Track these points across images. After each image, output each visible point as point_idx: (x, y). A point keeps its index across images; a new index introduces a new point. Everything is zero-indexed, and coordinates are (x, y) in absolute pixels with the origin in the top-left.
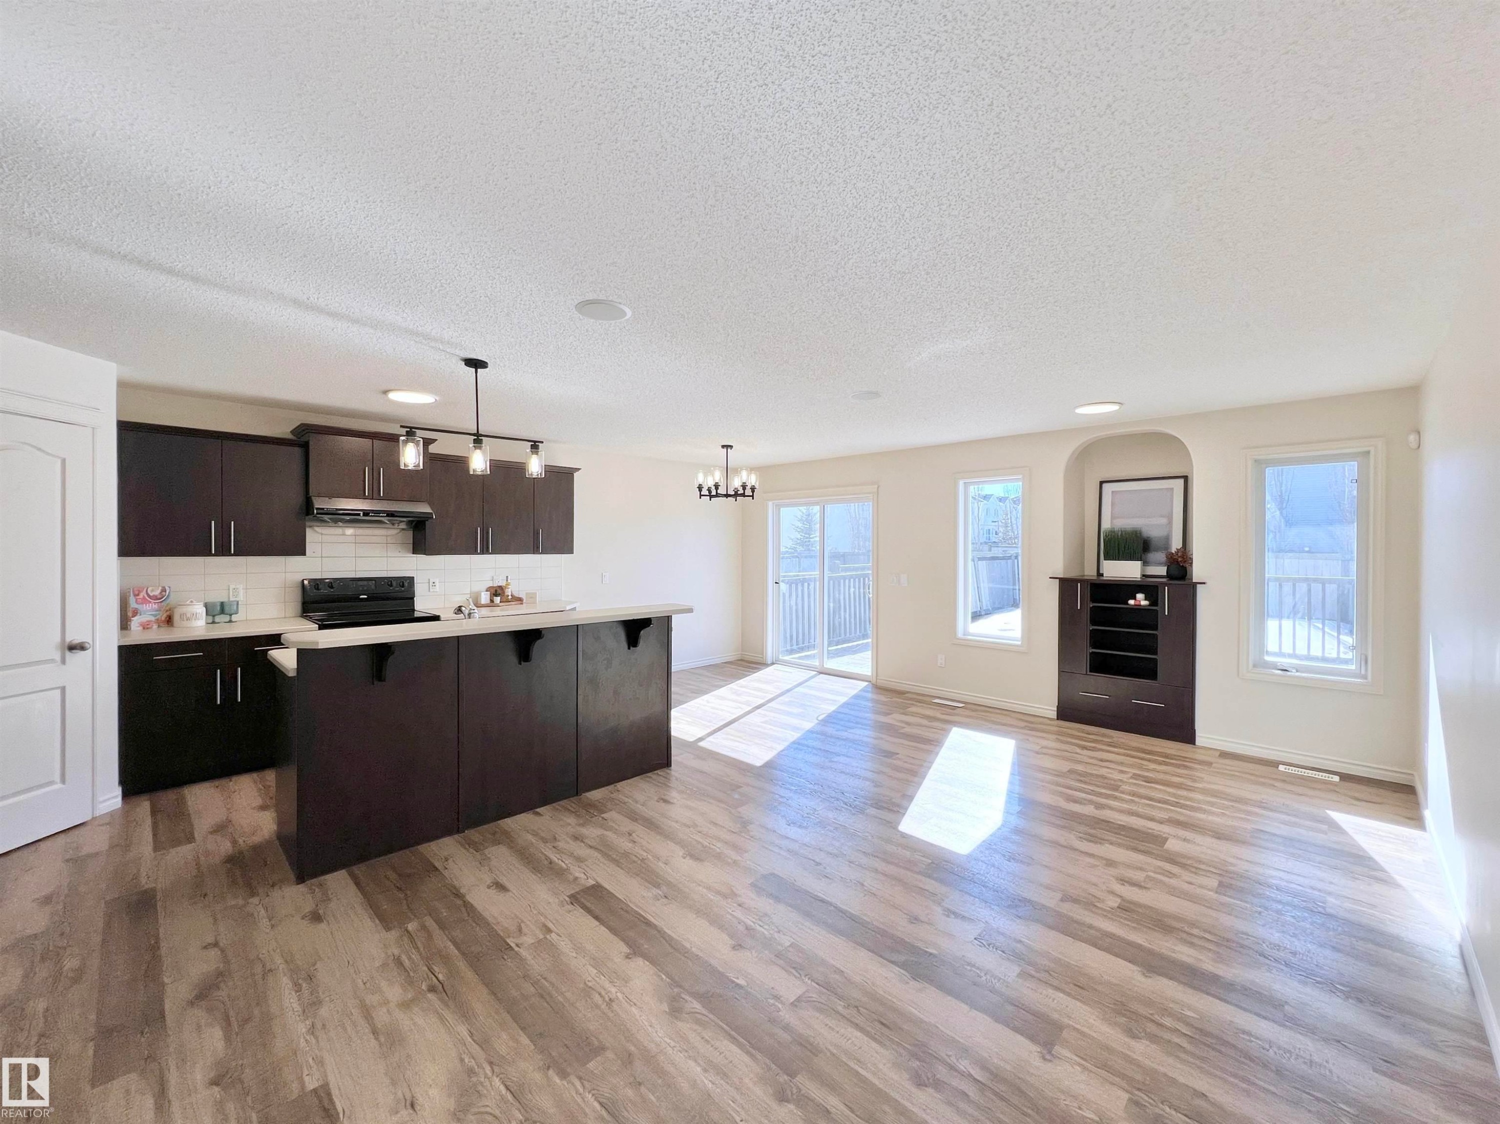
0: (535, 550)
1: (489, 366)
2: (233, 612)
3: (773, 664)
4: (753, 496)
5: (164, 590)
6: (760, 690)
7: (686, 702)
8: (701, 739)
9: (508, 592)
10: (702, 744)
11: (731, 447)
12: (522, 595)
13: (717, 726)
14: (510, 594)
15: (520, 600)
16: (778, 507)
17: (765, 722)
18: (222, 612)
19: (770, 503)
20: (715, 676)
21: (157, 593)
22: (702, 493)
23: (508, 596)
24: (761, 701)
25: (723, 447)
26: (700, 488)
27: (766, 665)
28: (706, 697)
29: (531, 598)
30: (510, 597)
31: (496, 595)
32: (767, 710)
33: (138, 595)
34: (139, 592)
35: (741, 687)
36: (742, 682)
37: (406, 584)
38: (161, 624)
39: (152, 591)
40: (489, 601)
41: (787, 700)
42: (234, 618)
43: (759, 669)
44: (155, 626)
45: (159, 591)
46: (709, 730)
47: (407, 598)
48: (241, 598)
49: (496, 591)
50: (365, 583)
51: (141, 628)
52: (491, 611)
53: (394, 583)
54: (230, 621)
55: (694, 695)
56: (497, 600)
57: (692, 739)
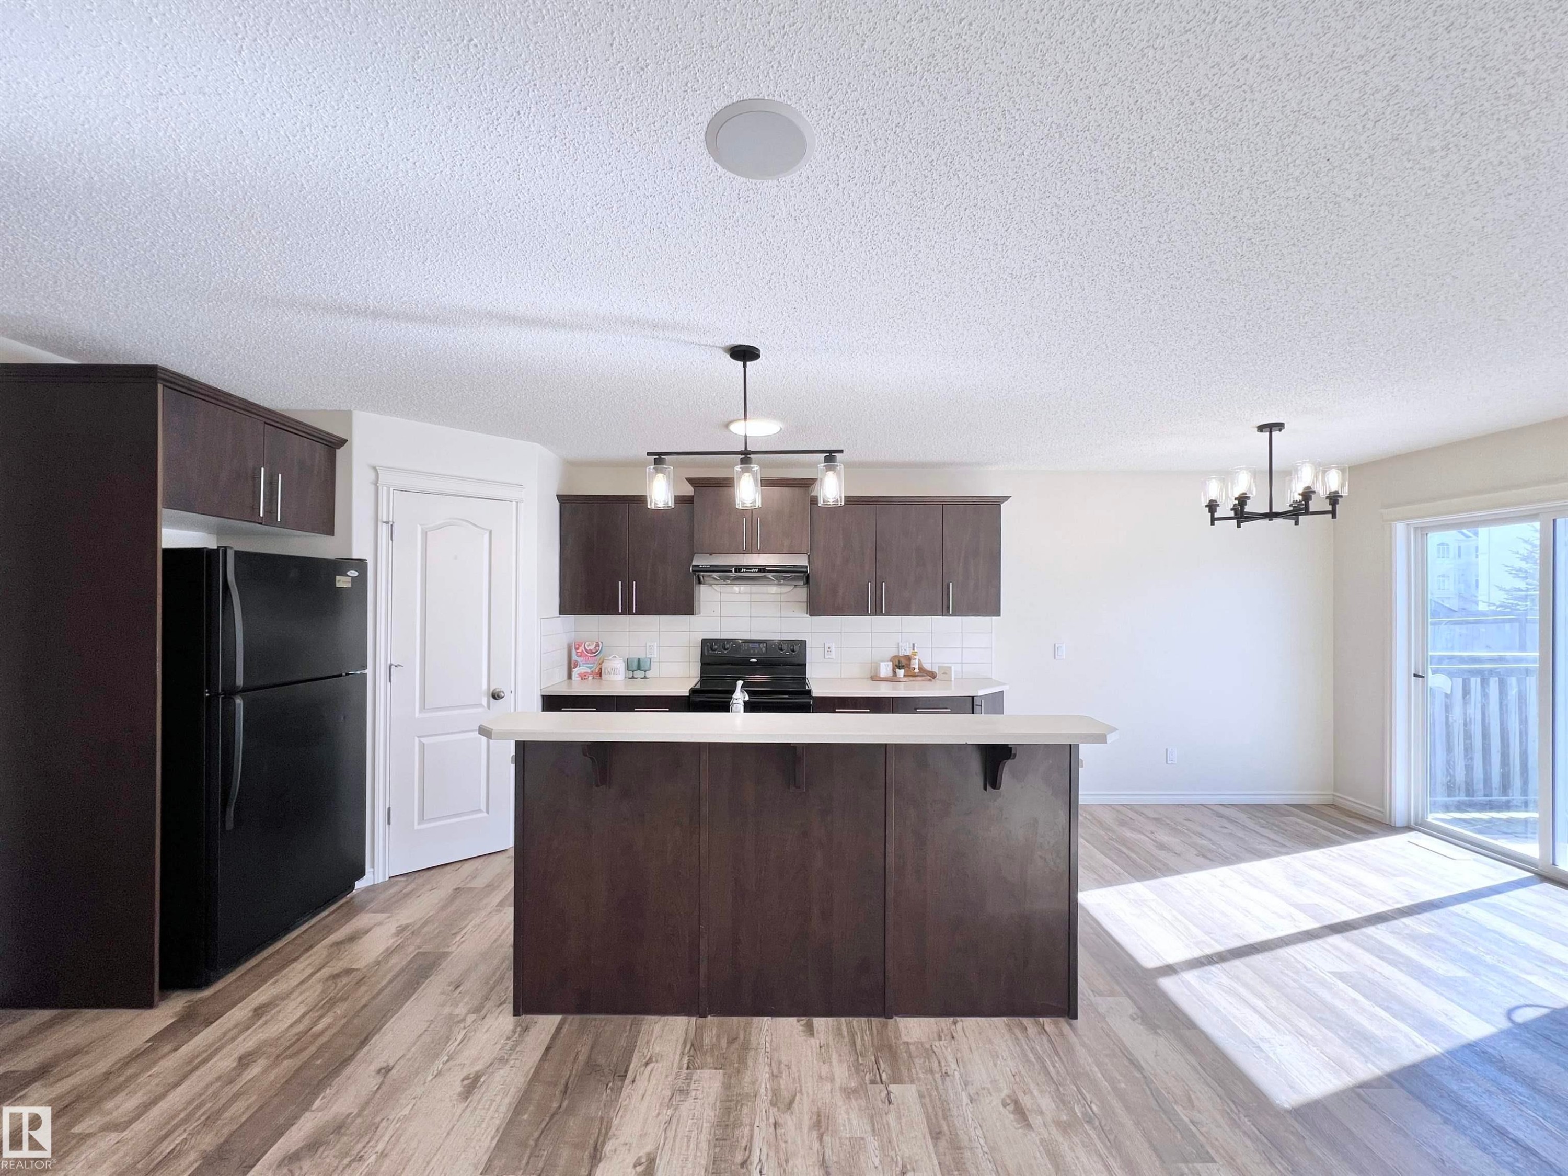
0: (944, 611)
1: (762, 353)
2: (647, 668)
3: (1408, 828)
4: (1333, 513)
5: (597, 645)
6: (1355, 885)
7: (1178, 872)
8: (1170, 970)
9: (915, 664)
10: (1167, 984)
11: (1280, 426)
12: (936, 670)
13: (1219, 948)
14: (917, 666)
15: (932, 675)
16: (1423, 531)
17: (1341, 976)
18: (639, 668)
19: (1400, 527)
20: (1261, 830)
21: (592, 647)
22: (1216, 515)
23: (914, 669)
24: (1348, 915)
25: (1261, 428)
26: (1212, 507)
27: (1389, 828)
28: (1223, 872)
29: (944, 673)
30: (917, 671)
31: (900, 667)
32: (1356, 943)
33: (578, 649)
34: (579, 646)
35: (1312, 867)
36: (1316, 855)
37: (796, 648)
38: (595, 677)
39: (589, 645)
40: (890, 674)
41: (1425, 930)
42: (648, 674)
43: (1366, 834)
44: (590, 678)
45: (594, 646)
46: (1197, 953)
47: (799, 665)
48: (655, 655)
49: (899, 662)
50: (757, 645)
51: (580, 679)
52: (894, 689)
53: (785, 647)
54: (645, 677)
55: (1201, 860)
56: (901, 673)
57: (1150, 962)
